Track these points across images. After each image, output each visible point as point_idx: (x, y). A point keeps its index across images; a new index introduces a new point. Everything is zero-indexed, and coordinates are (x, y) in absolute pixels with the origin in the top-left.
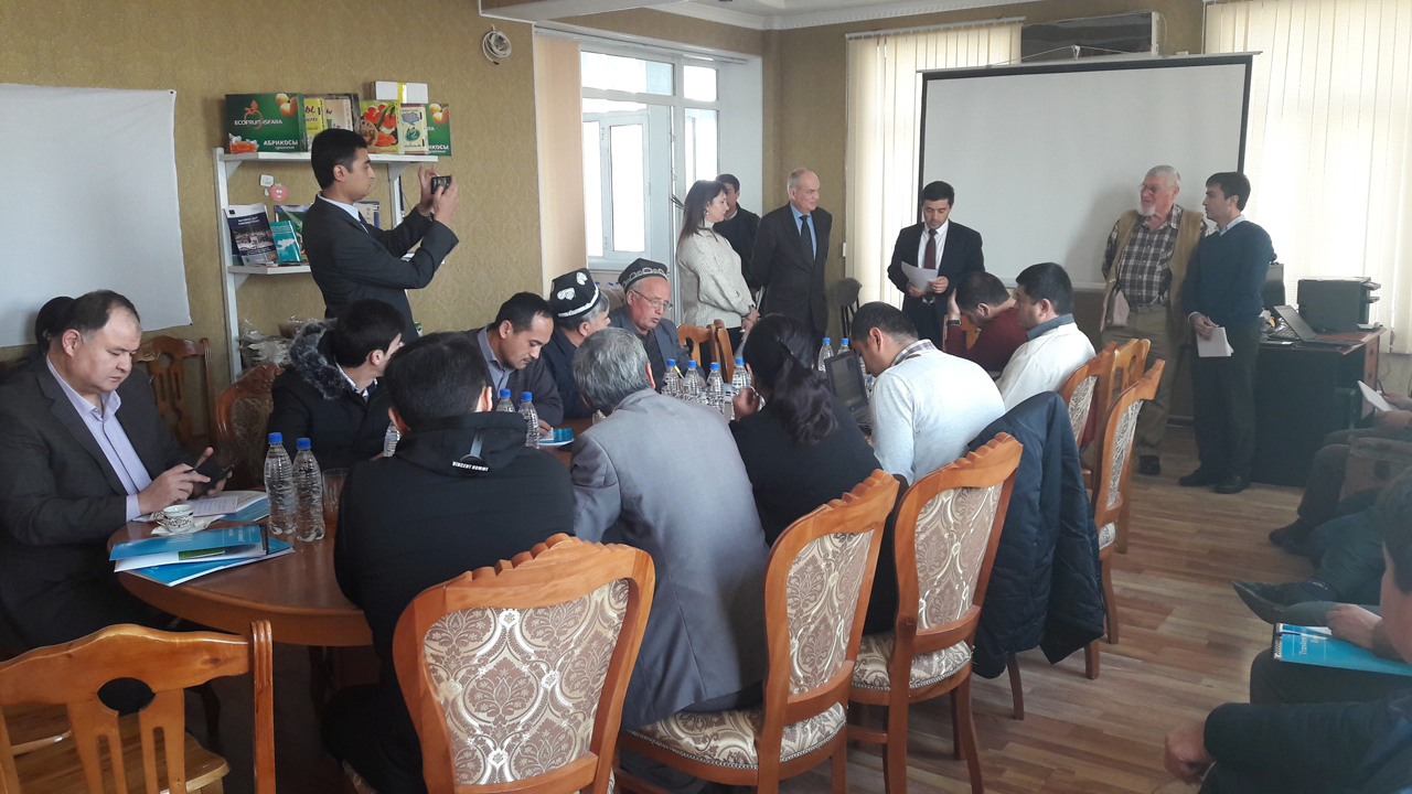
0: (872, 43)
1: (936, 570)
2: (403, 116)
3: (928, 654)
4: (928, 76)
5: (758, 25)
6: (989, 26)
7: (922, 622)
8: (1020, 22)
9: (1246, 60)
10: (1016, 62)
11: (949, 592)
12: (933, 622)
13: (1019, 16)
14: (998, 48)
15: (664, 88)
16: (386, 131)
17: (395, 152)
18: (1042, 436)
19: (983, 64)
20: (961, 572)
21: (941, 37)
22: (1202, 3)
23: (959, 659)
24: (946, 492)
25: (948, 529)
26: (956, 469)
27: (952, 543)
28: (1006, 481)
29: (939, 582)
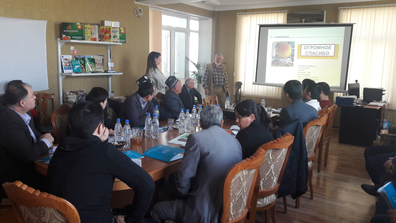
1: (266, 173)
2: (113, 31)
4: (261, 26)
5: (212, 9)
6: (278, 13)
7: (261, 188)
8: (287, 12)
9: (351, 25)
10: (285, 23)
11: (270, 180)
15: (185, 26)
16: (107, 35)
17: (110, 41)
19: (276, 23)
20: (274, 174)
22: (338, 9)
23: (272, 199)
24: (269, 150)
25: (270, 161)
26: (272, 143)
27: (271, 165)
28: (289, 147)
29: (267, 176)
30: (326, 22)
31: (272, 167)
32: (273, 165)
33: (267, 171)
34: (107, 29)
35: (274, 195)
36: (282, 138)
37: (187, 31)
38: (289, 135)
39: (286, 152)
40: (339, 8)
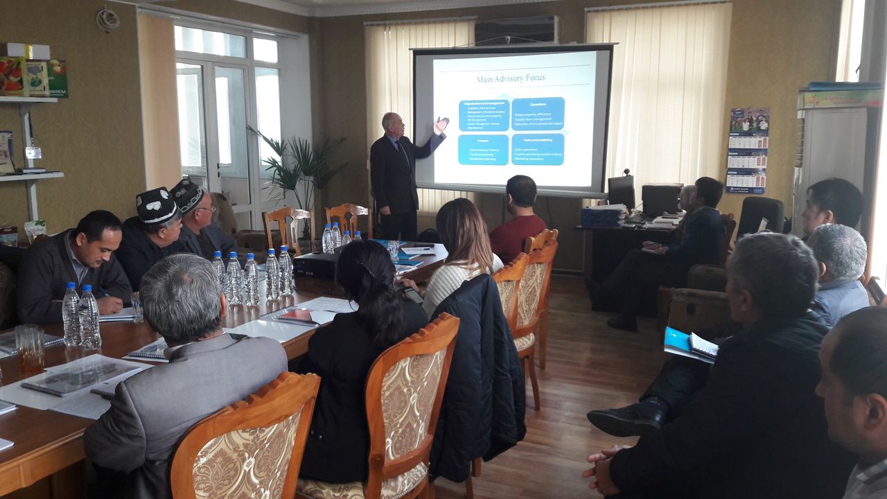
0: (380, 29)
1: (398, 416)
2: (28, 68)
3: (395, 477)
4: (417, 53)
5: (304, 13)
6: (455, 21)
7: (388, 455)
8: (474, 19)
9: (609, 48)
10: (472, 46)
11: (410, 429)
12: (397, 453)
13: (474, 15)
14: (460, 36)
15: (240, 53)
16: (13, 79)
17: (21, 95)
18: (479, 308)
19: (451, 45)
20: (418, 414)
21: (425, 27)
22: (584, 11)
23: (418, 477)
24: (403, 360)
25: (406, 386)
26: (410, 343)
27: (410, 395)
28: (449, 347)
29: (402, 424)
30: (560, 41)
31: (413, 399)
32: (416, 395)
33: (402, 412)
34: (11, 64)
35: (421, 465)
36: (432, 328)
37: (246, 67)
38: (449, 317)
39: (443, 357)
40: (586, 9)
